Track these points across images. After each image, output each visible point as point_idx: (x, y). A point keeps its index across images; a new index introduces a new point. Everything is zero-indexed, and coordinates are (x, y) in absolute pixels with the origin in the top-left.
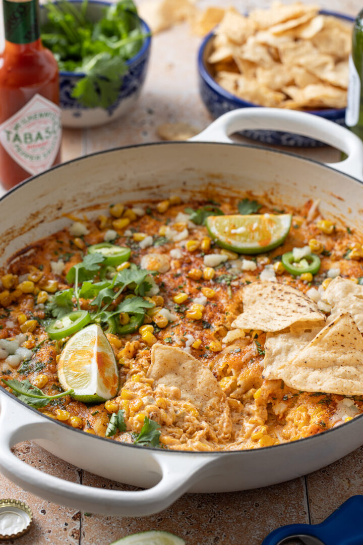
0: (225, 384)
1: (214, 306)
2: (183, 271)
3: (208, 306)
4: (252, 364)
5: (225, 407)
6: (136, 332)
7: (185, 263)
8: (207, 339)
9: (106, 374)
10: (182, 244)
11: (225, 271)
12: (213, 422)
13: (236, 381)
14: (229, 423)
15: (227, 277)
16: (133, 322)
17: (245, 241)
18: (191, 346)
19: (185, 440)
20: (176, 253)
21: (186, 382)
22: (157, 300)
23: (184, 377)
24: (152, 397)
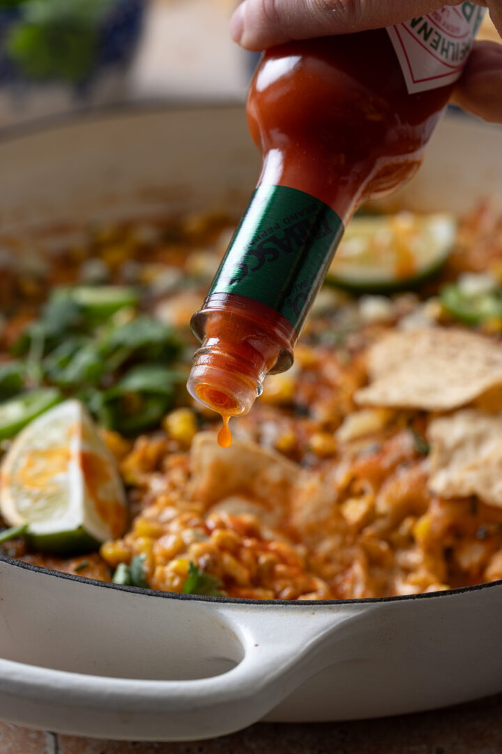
4: (406, 472)
6: (156, 427)
9: (101, 494)
13: (373, 506)
16: (150, 408)
18: (273, 445)
24: (201, 532)
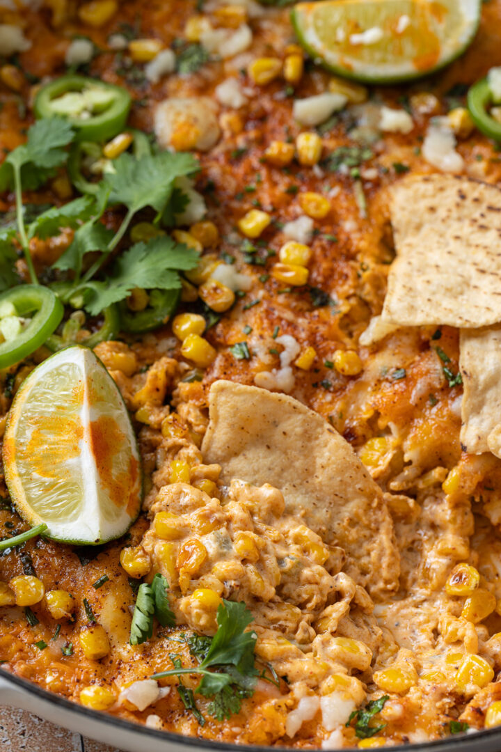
0: (378, 460)
1: (332, 243)
2: (249, 142)
3: (317, 243)
4: (434, 410)
5: (384, 521)
6: (166, 330)
7: (252, 117)
8: (324, 339)
9: (114, 472)
10: (239, 63)
11: (345, 136)
12: (356, 555)
13: (400, 451)
14: (393, 559)
15: (350, 156)
16: (157, 306)
17: (383, 61)
18: (292, 364)
19: (307, 635)
20: (229, 92)
21: (291, 465)
22: (202, 234)
23: (286, 453)
24: (223, 530)
